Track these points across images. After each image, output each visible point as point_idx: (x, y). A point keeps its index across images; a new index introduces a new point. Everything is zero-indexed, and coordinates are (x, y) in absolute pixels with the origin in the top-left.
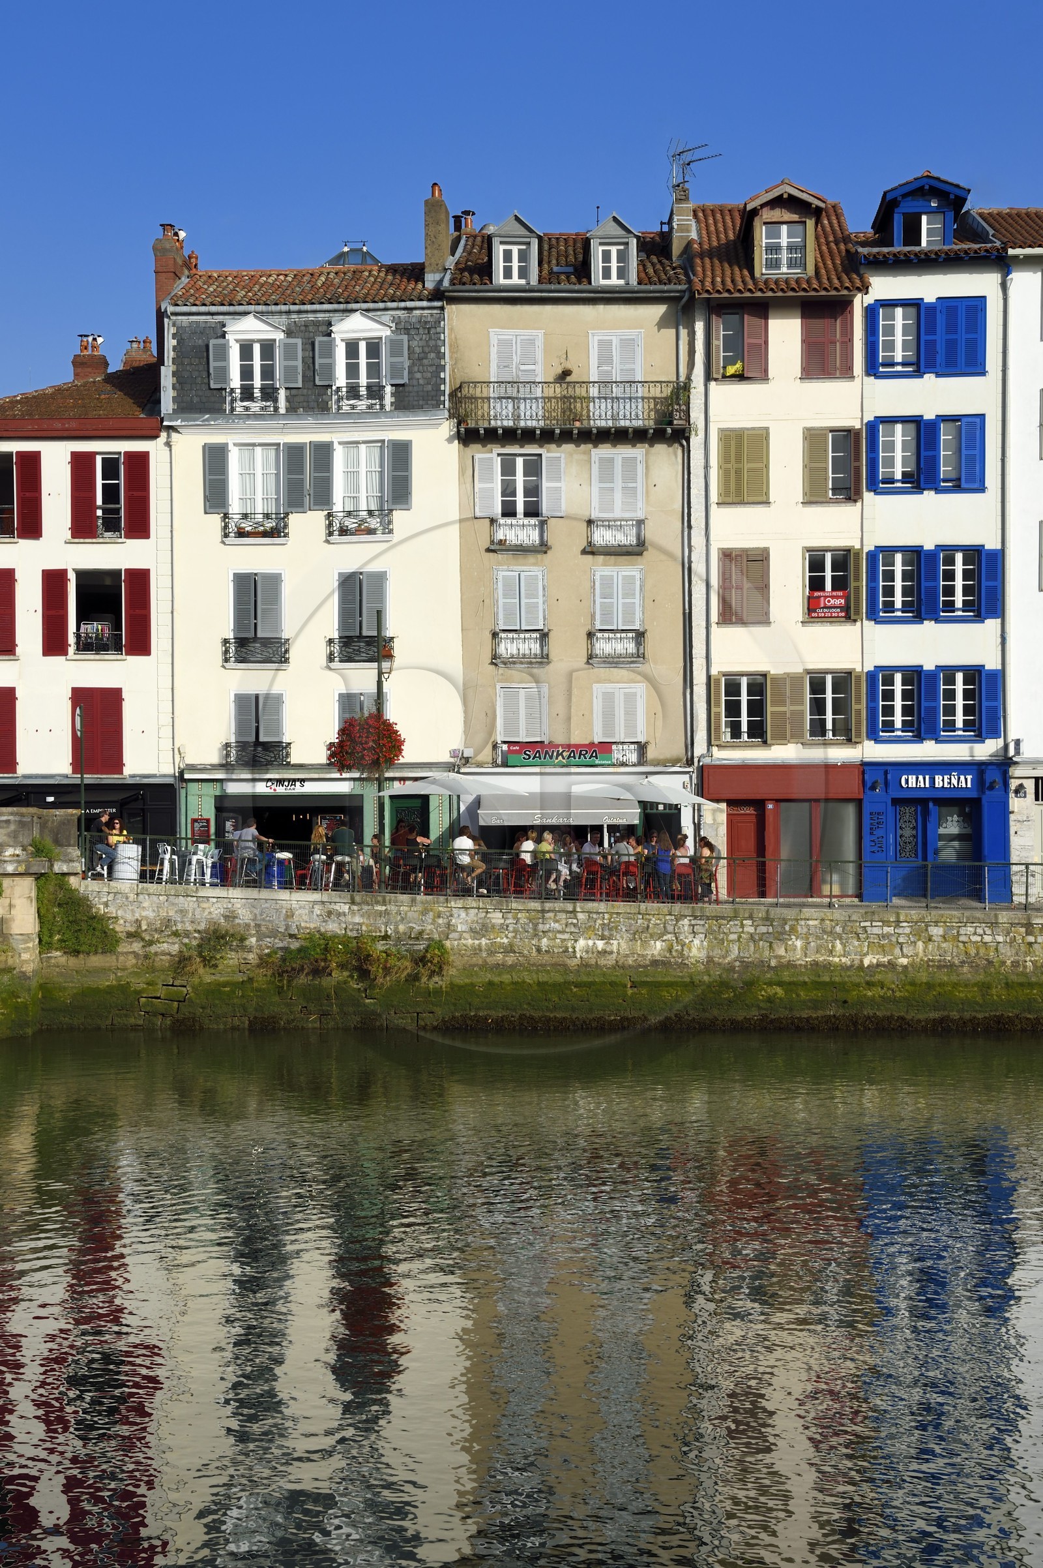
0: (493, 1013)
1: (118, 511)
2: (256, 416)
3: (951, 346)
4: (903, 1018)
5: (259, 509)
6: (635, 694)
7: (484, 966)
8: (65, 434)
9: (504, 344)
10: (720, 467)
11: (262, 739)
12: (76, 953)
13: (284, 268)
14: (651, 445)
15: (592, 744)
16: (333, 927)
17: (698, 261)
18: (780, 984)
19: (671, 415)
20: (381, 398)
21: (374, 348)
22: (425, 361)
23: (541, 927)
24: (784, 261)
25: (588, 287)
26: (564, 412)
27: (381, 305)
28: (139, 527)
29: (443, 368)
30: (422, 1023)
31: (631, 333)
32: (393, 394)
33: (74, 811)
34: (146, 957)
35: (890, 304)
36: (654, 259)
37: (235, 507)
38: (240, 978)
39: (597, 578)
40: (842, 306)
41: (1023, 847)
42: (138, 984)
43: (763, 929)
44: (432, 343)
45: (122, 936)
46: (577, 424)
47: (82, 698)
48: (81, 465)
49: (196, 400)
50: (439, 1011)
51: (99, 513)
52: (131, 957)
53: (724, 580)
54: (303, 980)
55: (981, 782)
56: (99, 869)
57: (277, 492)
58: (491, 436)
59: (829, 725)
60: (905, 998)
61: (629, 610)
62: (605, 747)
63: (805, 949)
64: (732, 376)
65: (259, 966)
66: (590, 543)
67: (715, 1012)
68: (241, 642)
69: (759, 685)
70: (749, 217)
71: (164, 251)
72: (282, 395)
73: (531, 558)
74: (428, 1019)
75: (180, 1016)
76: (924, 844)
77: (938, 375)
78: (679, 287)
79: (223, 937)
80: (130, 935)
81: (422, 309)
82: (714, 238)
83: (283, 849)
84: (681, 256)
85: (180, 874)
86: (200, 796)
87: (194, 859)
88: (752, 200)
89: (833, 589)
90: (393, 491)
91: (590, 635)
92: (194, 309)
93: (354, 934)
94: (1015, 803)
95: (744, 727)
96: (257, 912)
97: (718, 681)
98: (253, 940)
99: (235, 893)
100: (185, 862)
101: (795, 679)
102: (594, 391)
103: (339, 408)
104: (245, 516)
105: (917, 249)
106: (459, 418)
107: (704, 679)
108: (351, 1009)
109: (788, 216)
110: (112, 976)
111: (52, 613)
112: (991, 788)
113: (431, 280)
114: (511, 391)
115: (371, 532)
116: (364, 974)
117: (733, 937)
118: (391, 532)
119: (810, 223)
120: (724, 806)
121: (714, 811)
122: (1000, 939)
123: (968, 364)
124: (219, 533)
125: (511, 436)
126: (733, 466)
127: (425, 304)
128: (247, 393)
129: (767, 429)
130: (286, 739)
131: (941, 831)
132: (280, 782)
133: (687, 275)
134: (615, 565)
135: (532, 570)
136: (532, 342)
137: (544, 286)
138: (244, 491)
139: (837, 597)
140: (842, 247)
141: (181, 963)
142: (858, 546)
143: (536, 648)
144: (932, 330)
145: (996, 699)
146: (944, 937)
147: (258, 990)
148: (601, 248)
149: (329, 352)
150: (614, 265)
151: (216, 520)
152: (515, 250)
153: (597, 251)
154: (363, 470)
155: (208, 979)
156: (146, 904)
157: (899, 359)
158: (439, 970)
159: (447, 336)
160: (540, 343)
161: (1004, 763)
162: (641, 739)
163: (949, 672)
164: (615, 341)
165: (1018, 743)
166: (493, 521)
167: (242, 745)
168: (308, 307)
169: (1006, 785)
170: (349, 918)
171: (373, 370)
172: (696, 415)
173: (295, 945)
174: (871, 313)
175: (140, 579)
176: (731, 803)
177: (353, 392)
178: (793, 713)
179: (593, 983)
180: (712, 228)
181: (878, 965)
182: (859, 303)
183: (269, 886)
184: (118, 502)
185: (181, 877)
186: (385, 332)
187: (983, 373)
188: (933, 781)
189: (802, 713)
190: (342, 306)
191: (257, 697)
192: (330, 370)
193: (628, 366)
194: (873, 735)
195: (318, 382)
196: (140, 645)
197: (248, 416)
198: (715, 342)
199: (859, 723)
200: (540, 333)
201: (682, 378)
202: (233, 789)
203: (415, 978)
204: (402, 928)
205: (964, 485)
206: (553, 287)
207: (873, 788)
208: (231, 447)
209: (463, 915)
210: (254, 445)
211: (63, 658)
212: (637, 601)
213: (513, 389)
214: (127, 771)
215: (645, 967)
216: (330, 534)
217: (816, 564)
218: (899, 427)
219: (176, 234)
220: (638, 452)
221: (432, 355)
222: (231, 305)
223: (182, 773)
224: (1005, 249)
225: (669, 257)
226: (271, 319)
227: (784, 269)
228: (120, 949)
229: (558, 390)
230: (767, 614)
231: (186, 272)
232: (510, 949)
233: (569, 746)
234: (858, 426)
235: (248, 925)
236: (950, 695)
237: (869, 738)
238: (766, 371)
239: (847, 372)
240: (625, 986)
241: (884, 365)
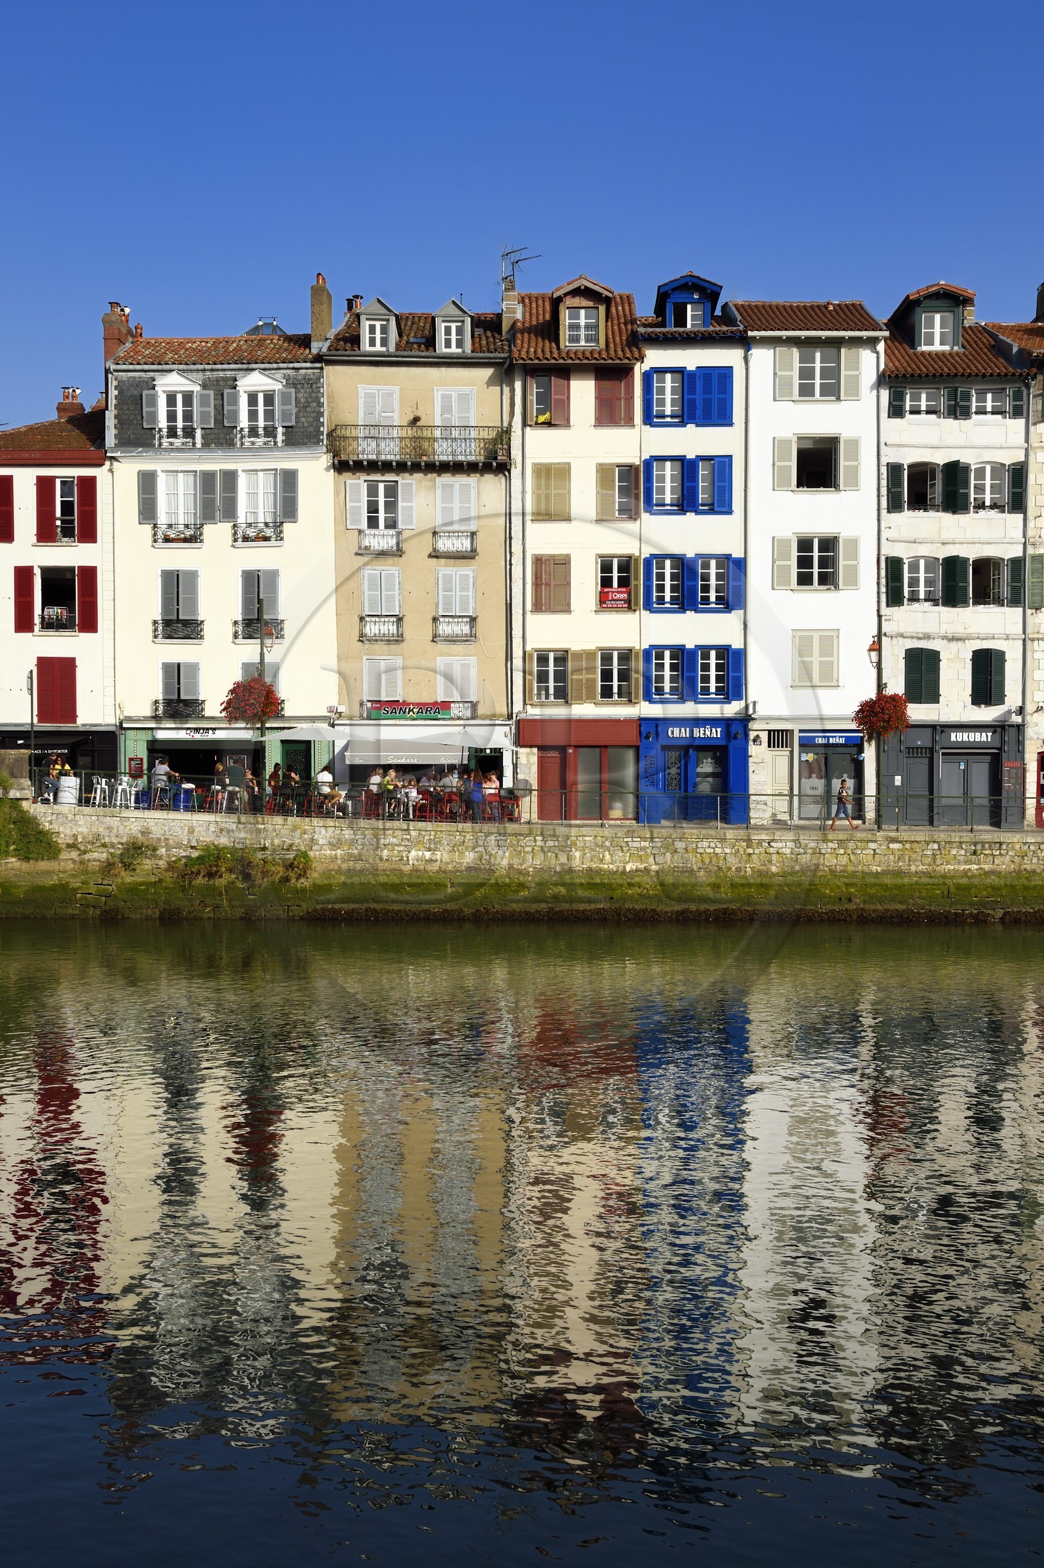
0: (345, 906)
1: (72, 522)
2: (178, 450)
3: (707, 403)
4: (654, 910)
5: (181, 521)
6: (469, 665)
7: (339, 871)
8: (32, 462)
9: (370, 397)
10: (533, 492)
11: (182, 697)
12: (27, 859)
13: (205, 337)
14: (482, 475)
15: (436, 703)
16: (224, 841)
17: (519, 336)
18: (563, 885)
19: (496, 452)
20: (275, 437)
21: (269, 399)
22: (309, 409)
23: (382, 841)
24: (583, 337)
25: (433, 354)
26: (415, 448)
27: (275, 366)
28: (89, 534)
29: (322, 414)
30: (291, 914)
31: (466, 389)
32: (283, 434)
33: (26, 751)
34: (81, 863)
35: (662, 371)
36: (489, 334)
37: (162, 519)
38: (153, 879)
39: (440, 576)
40: (625, 372)
41: (759, 783)
42: (75, 883)
43: (550, 843)
44: (314, 395)
45: (63, 846)
46: (424, 458)
47: (44, 664)
48: (45, 486)
49: (132, 437)
50: (304, 905)
51: (58, 523)
52: (70, 863)
53: (536, 578)
54: (200, 881)
55: (727, 733)
56: (46, 795)
57: (195, 509)
58: (358, 467)
59: (615, 690)
60: (656, 895)
61: (464, 602)
62: (446, 705)
63: (583, 857)
64: (543, 423)
65: (167, 870)
66: (435, 550)
67: (514, 905)
68: (167, 623)
69: (562, 658)
70: (556, 302)
71: (111, 322)
72: (199, 434)
73: (390, 560)
74: (296, 911)
75: (107, 908)
76: (686, 780)
77: (697, 425)
78: (502, 355)
79: (139, 848)
80: (69, 846)
81: (306, 369)
82: (534, 319)
83: (189, 781)
84: (509, 331)
85: (110, 799)
86: (136, 741)
87: (120, 788)
88: (557, 290)
89: (619, 586)
90: (284, 508)
91: (435, 620)
92: (131, 367)
93: (240, 846)
94: (753, 749)
95: (551, 691)
96: (166, 829)
97: (531, 656)
98: (163, 850)
99: (148, 814)
100: (113, 790)
101: (590, 655)
102: (437, 433)
103: (242, 444)
104: (170, 526)
105: (681, 330)
106: (334, 451)
107: (521, 654)
108: (237, 903)
109: (585, 303)
110: (55, 878)
111: (22, 599)
112: (735, 738)
113: (317, 347)
114: (374, 432)
115: (266, 539)
116: (247, 877)
117: (528, 849)
118: (282, 539)
119: (602, 309)
120: (535, 750)
121: (528, 754)
122: (728, 851)
123: (719, 417)
124: (150, 539)
125: (373, 466)
126: (543, 492)
127: (308, 365)
128: (172, 433)
129: (569, 464)
130: (201, 698)
131: (699, 770)
132: (197, 730)
133: (510, 346)
134: (454, 566)
135: (389, 569)
136: (390, 395)
137: (399, 353)
138: (170, 507)
139: (622, 592)
140: (629, 327)
141: (108, 866)
142: (637, 554)
143: (393, 629)
144: (692, 390)
145: (739, 670)
146: (686, 849)
147: (166, 888)
148: (444, 325)
149: (235, 401)
150: (454, 337)
151: (148, 529)
152: (378, 324)
153: (441, 327)
154: (261, 491)
155: (128, 880)
156: (81, 823)
157: (668, 412)
158: (303, 874)
159: (325, 390)
160: (397, 396)
161: (744, 720)
162: (474, 699)
163: (705, 650)
164: (454, 396)
165: (754, 703)
166: (360, 532)
167: (168, 702)
168: (219, 367)
169: (746, 735)
170: (237, 834)
171: (269, 415)
172: (516, 453)
173: (195, 854)
174: (647, 377)
175: (89, 574)
176: (541, 748)
177: (253, 431)
178: (588, 680)
179: (422, 884)
180: (534, 311)
181: (637, 871)
182: (638, 370)
183: (176, 808)
184: (73, 515)
185: (110, 802)
186: (277, 386)
187: (731, 424)
188: (692, 732)
189: (595, 680)
190: (245, 366)
191: (179, 665)
192: (235, 415)
193: (464, 415)
194: (648, 697)
195: (226, 424)
196: (89, 624)
197: (172, 449)
198: (529, 397)
199: (637, 688)
200: (397, 389)
201: (505, 424)
202: (161, 735)
203: (286, 879)
204: (276, 841)
205: (716, 509)
206: (405, 353)
207: (647, 737)
208: (159, 473)
209: (323, 831)
210: (177, 472)
211: (30, 634)
212: (471, 594)
213: (375, 430)
214: (80, 721)
215: (461, 871)
216: (235, 540)
217: (606, 567)
218: (668, 464)
219: (122, 310)
220: (472, 480)
221: (314, 404)
222: (159, 364)
223: (121, 723)
224: (746, 332)
225: (500, 333)
226: (190, 376)
227: (583, 343)
228: (61, 857)
229: (410, 432)
230: (569, 605)
231: (131, 339)
232: (359, 858)
233: (418, 704)
234: (637, 463)
235: (159, 839)
236: (706, 667)
237: (645, 699)
238: (568, 420)
239: (629, 422)
240: (446, 886)
241: (657, 417)
